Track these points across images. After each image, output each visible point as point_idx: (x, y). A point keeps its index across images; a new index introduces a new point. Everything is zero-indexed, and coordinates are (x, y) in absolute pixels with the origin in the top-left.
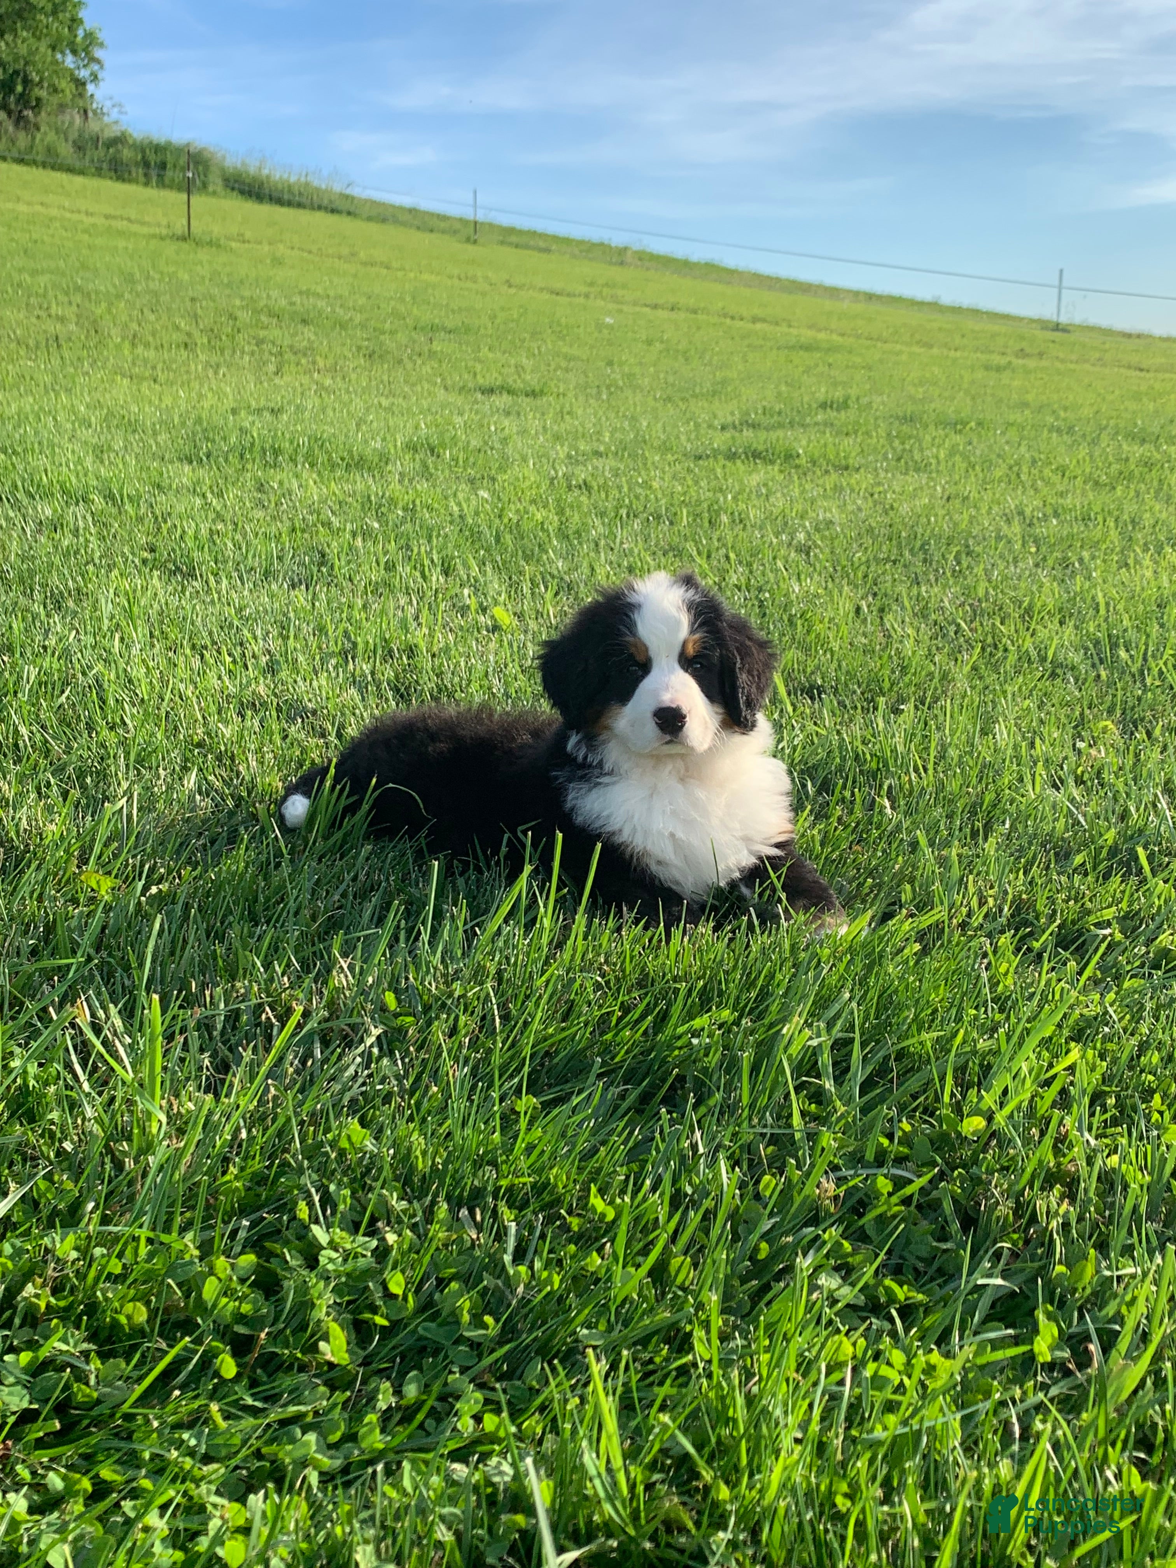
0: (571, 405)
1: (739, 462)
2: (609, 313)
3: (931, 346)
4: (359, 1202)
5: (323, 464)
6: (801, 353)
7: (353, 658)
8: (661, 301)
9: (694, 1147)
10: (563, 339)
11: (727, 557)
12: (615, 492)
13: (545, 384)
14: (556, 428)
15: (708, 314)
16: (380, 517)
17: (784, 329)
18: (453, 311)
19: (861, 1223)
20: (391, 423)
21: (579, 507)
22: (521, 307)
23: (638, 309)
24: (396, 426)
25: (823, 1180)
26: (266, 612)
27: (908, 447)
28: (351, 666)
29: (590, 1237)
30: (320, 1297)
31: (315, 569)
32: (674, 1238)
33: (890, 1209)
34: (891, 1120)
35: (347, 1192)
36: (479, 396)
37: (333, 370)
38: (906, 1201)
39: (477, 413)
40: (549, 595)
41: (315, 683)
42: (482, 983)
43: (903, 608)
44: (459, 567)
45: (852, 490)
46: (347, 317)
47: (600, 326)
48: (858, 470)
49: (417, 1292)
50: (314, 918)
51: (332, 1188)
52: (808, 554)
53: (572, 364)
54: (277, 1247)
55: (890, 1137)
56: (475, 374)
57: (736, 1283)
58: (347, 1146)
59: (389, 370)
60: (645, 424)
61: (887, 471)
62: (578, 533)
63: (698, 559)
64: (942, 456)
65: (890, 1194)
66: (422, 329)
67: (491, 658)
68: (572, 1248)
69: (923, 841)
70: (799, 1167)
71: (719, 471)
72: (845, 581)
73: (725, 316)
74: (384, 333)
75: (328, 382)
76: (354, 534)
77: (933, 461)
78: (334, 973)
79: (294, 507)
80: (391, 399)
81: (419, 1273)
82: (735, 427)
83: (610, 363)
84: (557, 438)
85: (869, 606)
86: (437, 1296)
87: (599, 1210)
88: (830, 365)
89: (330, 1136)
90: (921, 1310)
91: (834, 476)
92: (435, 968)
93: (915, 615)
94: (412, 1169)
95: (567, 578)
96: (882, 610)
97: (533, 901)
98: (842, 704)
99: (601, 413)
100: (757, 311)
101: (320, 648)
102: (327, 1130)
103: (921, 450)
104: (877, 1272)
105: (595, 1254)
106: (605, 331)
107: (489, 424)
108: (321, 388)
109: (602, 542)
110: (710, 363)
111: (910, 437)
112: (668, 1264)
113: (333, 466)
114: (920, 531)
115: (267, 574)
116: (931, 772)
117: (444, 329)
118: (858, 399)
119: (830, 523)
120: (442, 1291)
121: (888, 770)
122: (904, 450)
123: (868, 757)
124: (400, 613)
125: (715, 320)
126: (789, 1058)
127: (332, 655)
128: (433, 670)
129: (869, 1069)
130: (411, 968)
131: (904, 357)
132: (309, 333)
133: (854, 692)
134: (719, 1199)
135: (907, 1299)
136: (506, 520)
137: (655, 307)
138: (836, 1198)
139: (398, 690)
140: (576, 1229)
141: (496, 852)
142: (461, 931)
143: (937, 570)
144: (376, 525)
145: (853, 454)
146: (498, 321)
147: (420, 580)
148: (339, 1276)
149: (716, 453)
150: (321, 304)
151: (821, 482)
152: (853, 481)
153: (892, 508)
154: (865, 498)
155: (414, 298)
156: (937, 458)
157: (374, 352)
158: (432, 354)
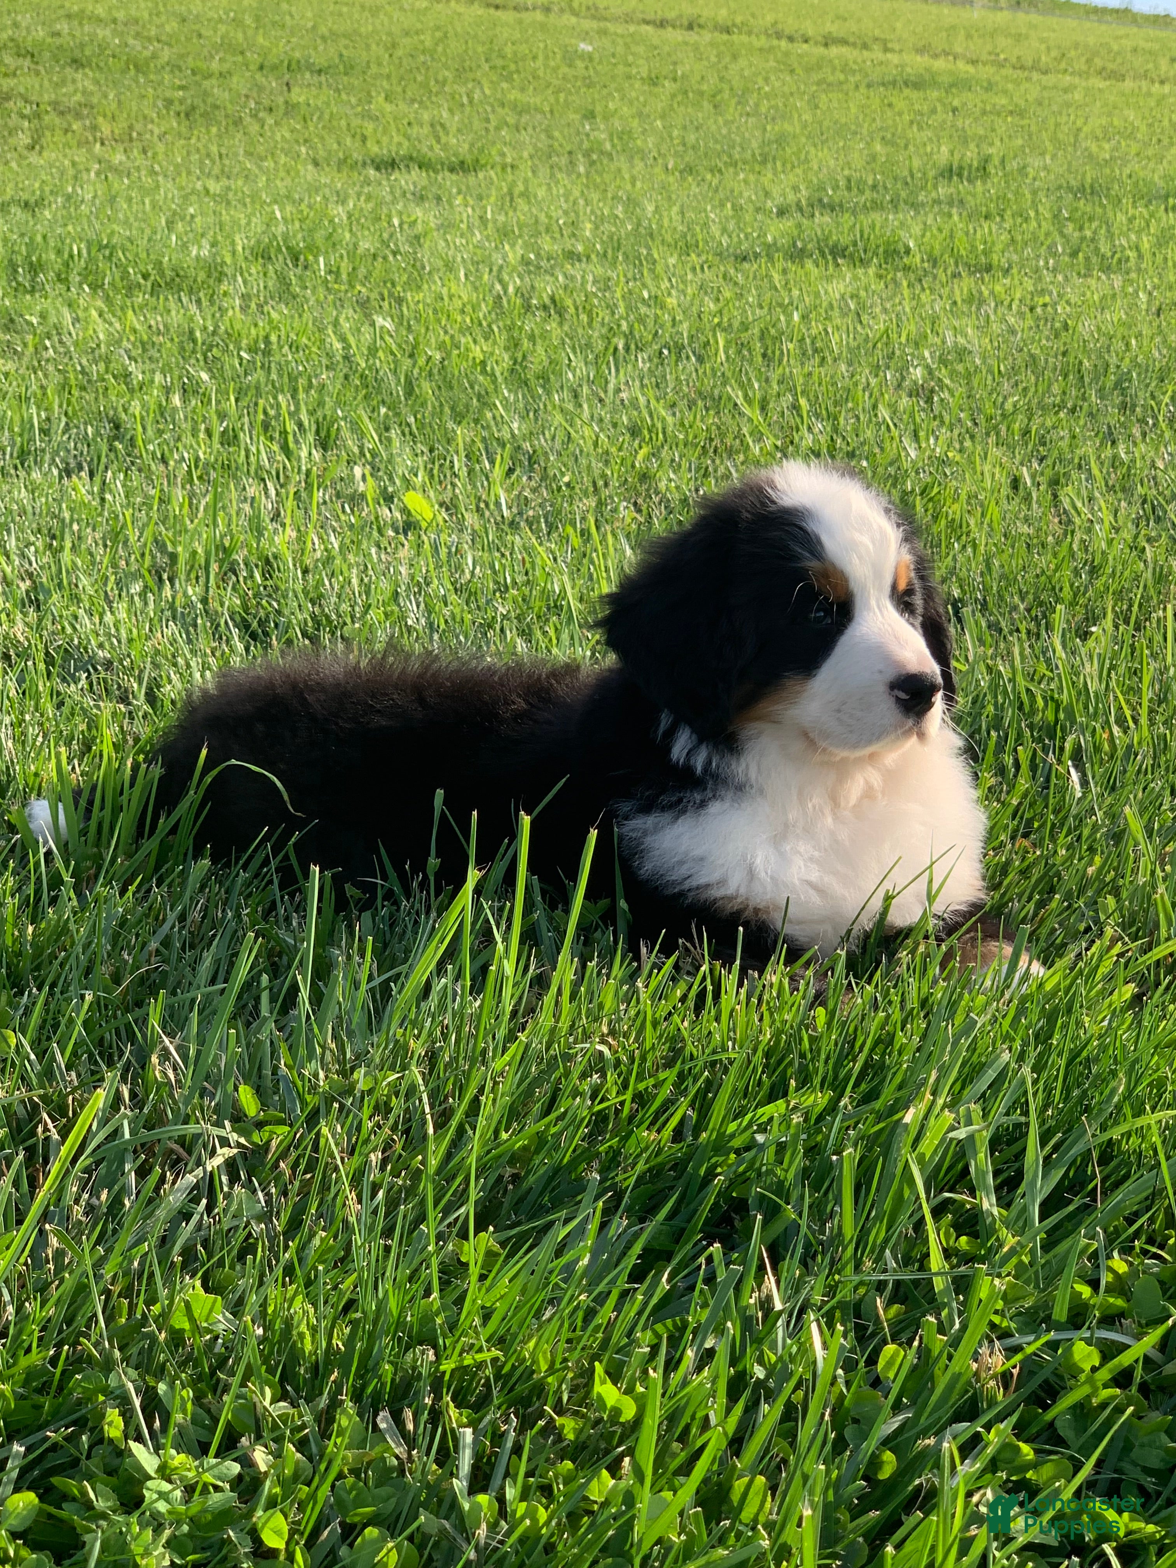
0: (526, 181)
1: (809, 264)
2: (585, 36)
3: (1122, 78)
4: (209, 1412)
5: (112, 284)
6: (907, 92)
7: (171, 580)
8: (671, 15)
9: (766, 1304)
10: (509, 79)
11: (796, 407)
12: (603, 314)
13: (481, 150)
14: (502, 218)
15: (750, 33)
16: (210, 365)
17: (877, 54)
18: (324, 38)
19: (1049, 1416)
20: (225, 218)
21: (543, 337)
22: (438, 28)
23: (632, 28)
24: (235, 222)
25: (984, 1350)
26: (23, 512)
27: (1088, 233)
28: (167, 591)
29: (596, 1451)
30: (147, 1553)
31: (105, 449)
32: (737, 1444)
33: (1095, 1392)
34: (1094, 1256)
35: (188, 1393)
36: (372, 172)
37: (126, 139)
38: (1122, 1379)
39: (369, 198)
40: (498, 472)
41: (108, 618)
42: (404, 1068)
43: (1090, 477)
44: (346, 433)
45: (999, 303)
46: (147, 54)
47: (570, 57)
48: (1007, 272)
49: (310, 1545)
50: (117, 980)
51: (162, 1388)
52: (929, 401)
53: (525, 118)
54: (71, 1485)
55: (1094, 1284)
56: (364, 139)
57: (843, 1516)
58: (187, 1326)
59: (220, 136)
60: (650, 208)
61: (1055, 270)
62: (543, 377)
63: (747, 410)
64: (1145, 246)
65: (1094, 1369)
66: (274, 68)
67: (403, 570)
68: (568, 1465)
69: (1136, 826)
70: (941, 1330)
71: (776, 277)
72: (992, 439)
73: (779, 35)
74: (210, 76)
75: (118, 158)
76: (168, 391)
77: (1132, 254)
78: (154, 1059)
79: (67, 353)
80: (224, 182)
81: (311, 1516)
82: (800, 209)
83: (590, 115)
84: (504, 233)
85: (1033, 477)
86: (343, 1551)
87: (610, 1403)
88: (954, 110)
89: (156, 1309)
90: (1153, 1549)
91: (967, 283)
92: (323, 1047)
93: (1111, 489)
94: (295, 1356)
95: (527, 446)
96: (1054, 482)
97: (486, 938)
98: (994, 626)
99: (576, 193)
100: (833, 28)
101: (115, 566)
102: (151, 1301)
103: (1110, 236)
104: (1078, 1494)
105: (605, 1473)
106: (580, 64)
107: (389, 217)
108: (107, 169)
109: (585, 389)
110: (756, 113)
111: (1091, 219)
112: (731, 1487)
113: (131, 289)
114: (1113, 360)
115: (23, 455)
116: (1144, 721)
117: (309, 67)
118: (1003, 161)
119: (962, 353)
120: (351, 1545)
121: (1073, 722)
122: (1083, 239)
123: (1040, 702)
124: (247, 507)
125: (763, 42)
126: (921, 1160)
127: (137, 576)
128: (305, 592)
129: (1057, 1175)
130: (283, 1049)
131: (1078, 96)
132: (84, 80)
133: (1015, 608)
134: (806, 1385)
135: (1128, 1534)
136: (421, 361)
137: (662, 24)
138: (1005, 1378)
139: (247, 626)
140: (571, 1436)
141: (420, 866)
142: (364, 987)
143: (1142, 421)
144: (205, 376)
145: (999, 247)
146: (400, 52)
147: (281, 457)
148: (179, 1523)
149: (770, 250)
150: (103, 33)
151: (945, 292)
152: (998, 288)
153: (1066, 327)
154: (1021, 315)
155: (257, 19)
156: (1137, 248)
157: (193, 108)
158: (291, 108)
